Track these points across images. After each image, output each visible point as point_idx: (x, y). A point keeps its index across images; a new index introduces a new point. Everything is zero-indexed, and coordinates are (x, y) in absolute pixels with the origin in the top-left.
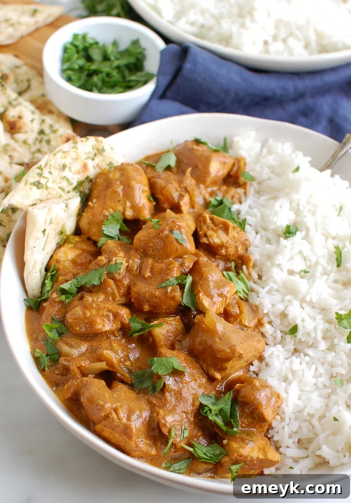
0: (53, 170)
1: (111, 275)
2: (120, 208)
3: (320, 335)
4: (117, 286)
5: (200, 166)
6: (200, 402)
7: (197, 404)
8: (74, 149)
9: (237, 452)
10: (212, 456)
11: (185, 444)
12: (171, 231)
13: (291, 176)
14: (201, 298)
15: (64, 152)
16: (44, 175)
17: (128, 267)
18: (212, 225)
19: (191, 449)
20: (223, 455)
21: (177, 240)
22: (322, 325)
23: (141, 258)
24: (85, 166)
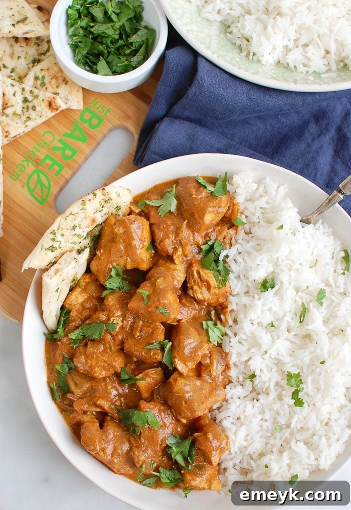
0: (65, 232)
1: (109, 331)
2: (122, 263)
3: (272, 384)
4: (114, 340)
5: (196, 216)
6: (167, 444)
7: (164, 444)
8: (83, 211)
10: (173, 479)
11: (154, 471)
13: (275, 232)
14: (176, 363)
15: (74, 215)
16: (57, 240)
17: (122, 325)
18: (199, 280)
19: (157, 474)
20: (180, 480)
22: (275, 377)
23: (134, 318)
24: (93, 221)
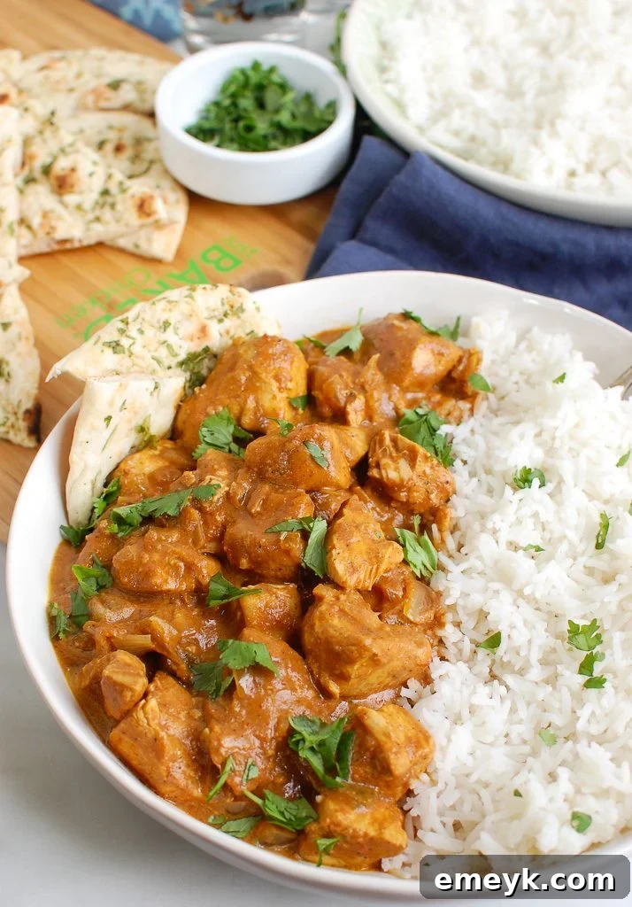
0: (146, 328)
1: (197, 503)
3: (535, 656)
4: (206, 523)
5: (398, 354)
6: (290, 726)
7: (284, 727)
8: (188, 299)
9: (331, 818)
10: (293, 818)
11: (250, 791)
12: (305, 443)
13: (550, 387)
14: (334, 557)
15: (170, 302)
16: (129, 334)
17: (228, 493)
18: (392, 449)
19: (259, 802)
20: (310, 820)
21: (312, 458)
22: (542, 639)
23: (253, 483)
24: (203, 330)
